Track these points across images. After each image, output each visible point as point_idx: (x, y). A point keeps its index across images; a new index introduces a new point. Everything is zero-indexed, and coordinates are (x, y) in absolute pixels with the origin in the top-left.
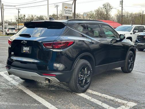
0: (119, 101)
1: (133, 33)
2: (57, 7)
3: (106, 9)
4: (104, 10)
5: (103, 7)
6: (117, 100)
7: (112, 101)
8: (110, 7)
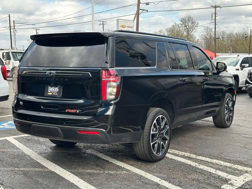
0: (240, 168)
1: (240, 68)
2: (103, 24)
3: (186, 26)
4: (182, 29)
5: (181, 23)
6: (236, 166)
7: (230, 168)
8: (193, 23)
